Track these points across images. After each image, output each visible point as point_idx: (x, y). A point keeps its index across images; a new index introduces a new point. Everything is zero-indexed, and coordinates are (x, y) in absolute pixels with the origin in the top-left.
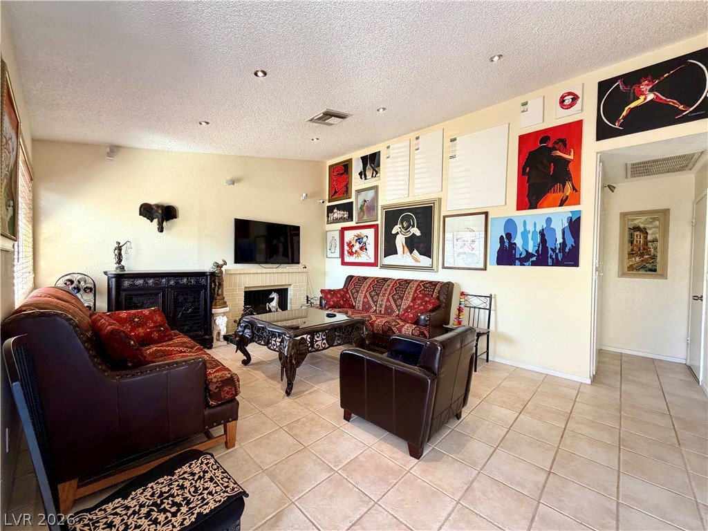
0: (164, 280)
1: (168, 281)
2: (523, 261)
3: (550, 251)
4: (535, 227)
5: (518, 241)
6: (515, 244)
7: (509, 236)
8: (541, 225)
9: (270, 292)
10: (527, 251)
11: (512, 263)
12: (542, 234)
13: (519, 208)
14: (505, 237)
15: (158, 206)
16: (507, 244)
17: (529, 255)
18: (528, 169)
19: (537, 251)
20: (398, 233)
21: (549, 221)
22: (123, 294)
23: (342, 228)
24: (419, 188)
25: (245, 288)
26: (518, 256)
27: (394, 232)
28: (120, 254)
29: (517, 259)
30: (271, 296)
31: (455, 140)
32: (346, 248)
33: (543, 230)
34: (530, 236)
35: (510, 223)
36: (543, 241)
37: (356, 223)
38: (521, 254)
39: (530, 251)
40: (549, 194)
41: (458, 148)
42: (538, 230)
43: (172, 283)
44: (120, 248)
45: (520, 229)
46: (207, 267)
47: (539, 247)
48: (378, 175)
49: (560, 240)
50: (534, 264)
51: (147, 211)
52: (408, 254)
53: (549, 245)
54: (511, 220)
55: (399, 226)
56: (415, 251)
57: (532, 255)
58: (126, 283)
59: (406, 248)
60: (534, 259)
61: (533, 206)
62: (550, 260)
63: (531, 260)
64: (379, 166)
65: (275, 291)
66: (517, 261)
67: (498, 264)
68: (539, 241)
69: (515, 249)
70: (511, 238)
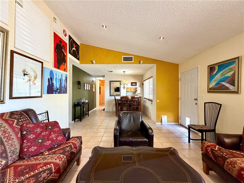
2: (56, 92)
3: (62, 88)
5: (54, 82)
6: (53, 83)
10: (57, 87)
11: (52, 93)
13: (55, 67)
16: (51, 83)
17: (57, 89)
18: (57, 50)
19: (59, 87)
26: (54, 90)
38: (55, 88)
42: (60, 79)
49: (64, 84)
53: (62, 86)
54: (52, 71)
60: (59, 91)
61: (58, 68)
62: (62, 91)
63: (58, 91)
66: (54, 92)
67: (47, 94)
68: (60, 83)
69: (53, 86)
70: (52, 80)
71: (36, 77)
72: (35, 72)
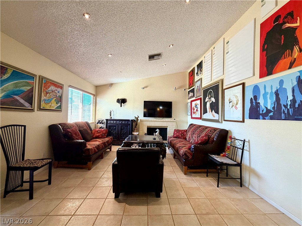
0: (118, 122)
1: (119, 122)
2: (265, 116)
3: (283, 108)
4: (272, 89)
5: (261, 101)
6: (259, 103)
7: (256, 98)
8: (276, 86)
9: (156, 129)
10: (267, 108)
11: (257, 118)
12: (277, 94)
13: (262, 76)
14: (253, 99)
15: (121, 99)
16: (254, 104)
17: (268, 111)
18: (266, 46)
19: (274, 108)
20: (207, 102)
21: (281, 82)
22: (108, 125)
23: (191, 101)
24: (215, 75)
25: (147, 126)
26: (261, 112)
27: (206, 101)
28: (111, 114)
29: (261, 114)
30: (156, 130)
31: (228, 42)
32: (193, 110)
33: (277, 90)
34: (268, 96)
35: (256, 88)
36: (278, 99)
37: (195, 98)
38: (263, 111)
39: (269, 108)
40: (280, 61)
41: (230, 46)
42: (274, 91)
43: (120, 122)
44: (111, 112)
45: (262, 92)
46: (132, 118)
47: (275, 104)
48: (202, 72)
49: (290, 98)
50: (272, 118)
51: (118, 101)
52: (211, 112)
53: (282, 102)
54: (257, 86)
55: (208, 97)
56: (213, 111)
57: (270, 111)
58: (109, 122)
59: (210, 109)
60: (271, 114)
61: (270, 73)
62: (283, 115)
63: (270, 115)
64: (202, 68)
65: (158, 128)
66: (261, 117)
67: (249, 119)
68: (274, 99)
69: (259, 107)
70: (257, 99)
71: (238, 101)
72: (236, 97)
